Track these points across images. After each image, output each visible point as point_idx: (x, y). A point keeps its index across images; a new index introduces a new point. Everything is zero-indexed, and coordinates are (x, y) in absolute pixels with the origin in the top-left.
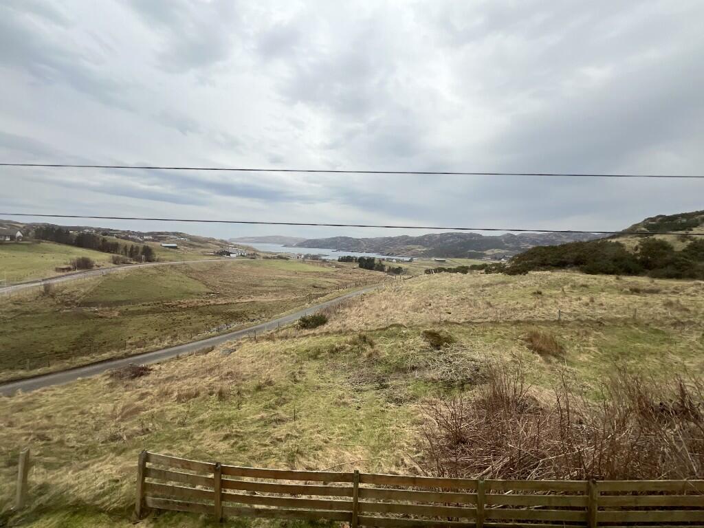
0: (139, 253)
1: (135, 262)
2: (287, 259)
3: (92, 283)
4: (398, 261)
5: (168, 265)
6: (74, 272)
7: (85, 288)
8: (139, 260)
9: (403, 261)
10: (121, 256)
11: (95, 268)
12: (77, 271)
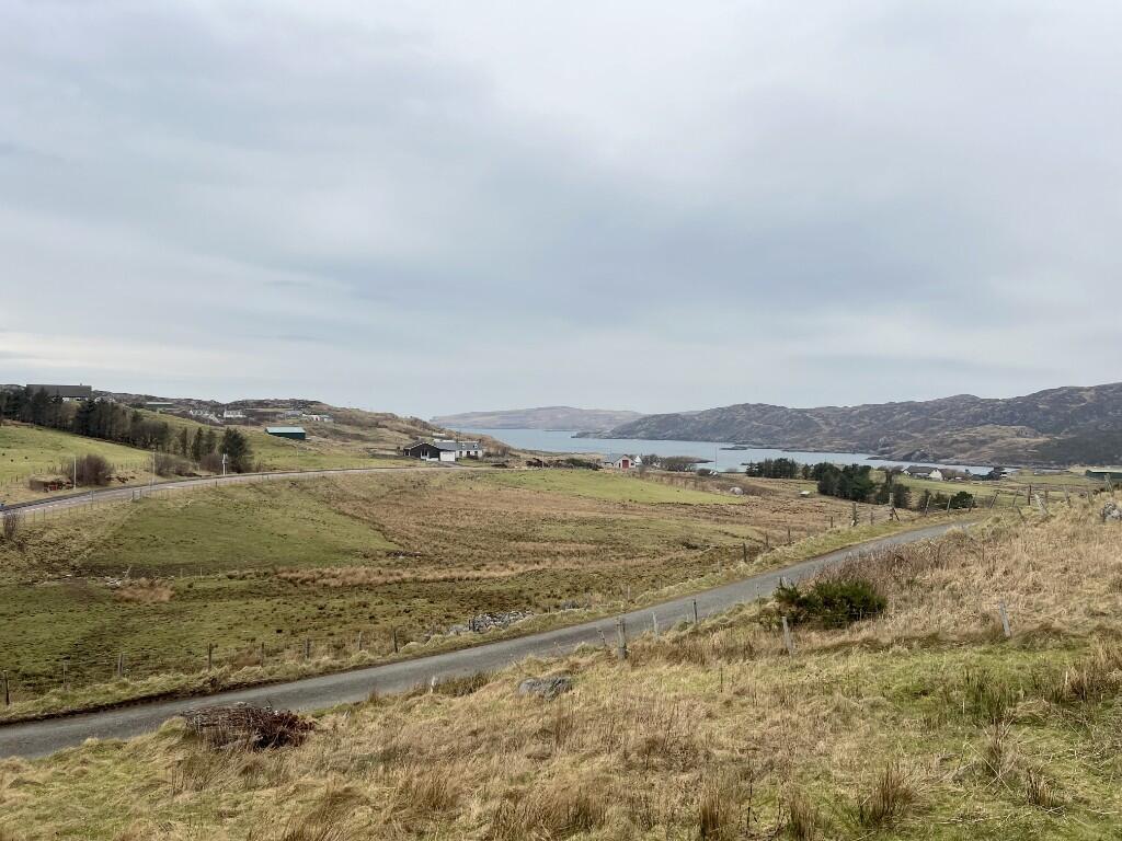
0: (216, 451)
1: (204, 473)
2: (596, 468)
3: (109, 519)
4: (948, 477)
5: (284, 481)
6: (69, 492)
7: (91, 528)
8: (214, 467)
9: (966, 478)
10: (173, 457)
11: (115, 483)
12: (76, 490)
